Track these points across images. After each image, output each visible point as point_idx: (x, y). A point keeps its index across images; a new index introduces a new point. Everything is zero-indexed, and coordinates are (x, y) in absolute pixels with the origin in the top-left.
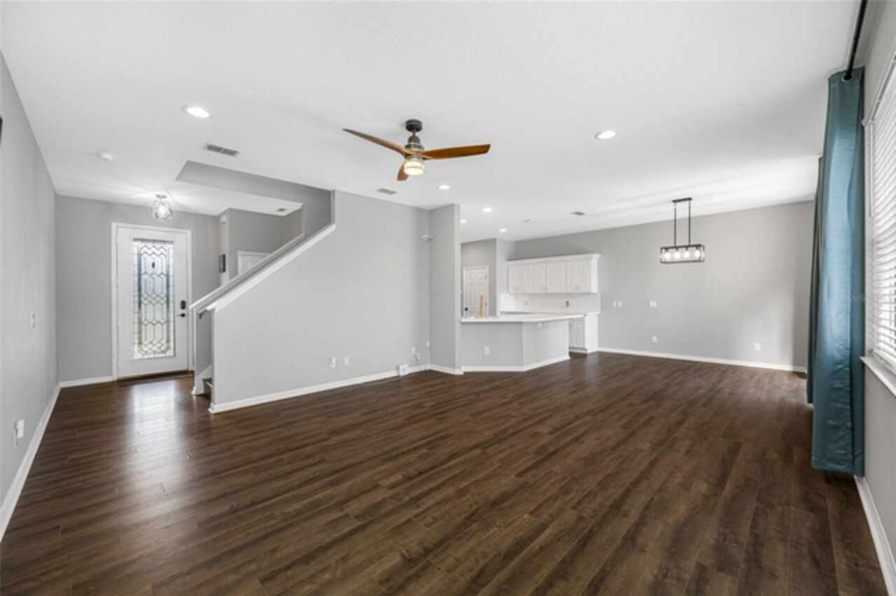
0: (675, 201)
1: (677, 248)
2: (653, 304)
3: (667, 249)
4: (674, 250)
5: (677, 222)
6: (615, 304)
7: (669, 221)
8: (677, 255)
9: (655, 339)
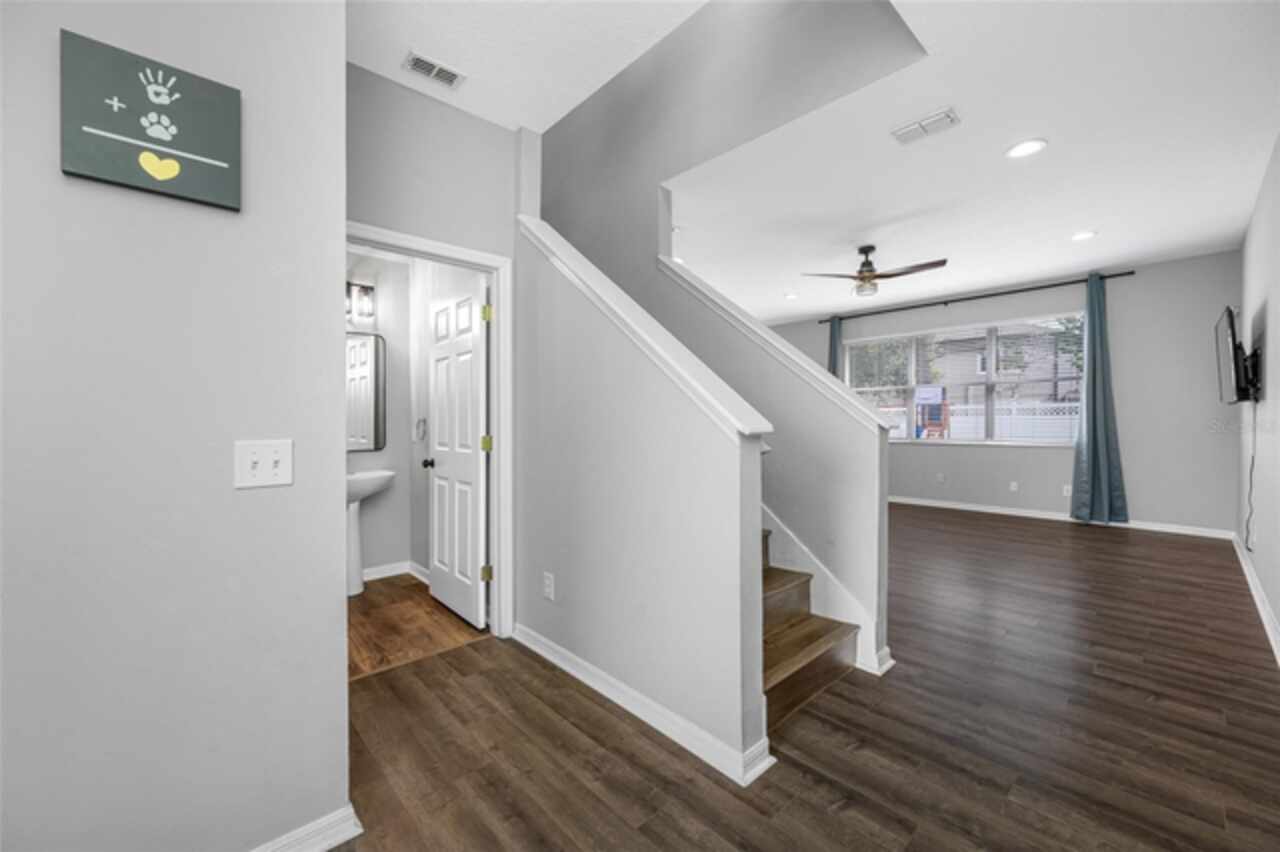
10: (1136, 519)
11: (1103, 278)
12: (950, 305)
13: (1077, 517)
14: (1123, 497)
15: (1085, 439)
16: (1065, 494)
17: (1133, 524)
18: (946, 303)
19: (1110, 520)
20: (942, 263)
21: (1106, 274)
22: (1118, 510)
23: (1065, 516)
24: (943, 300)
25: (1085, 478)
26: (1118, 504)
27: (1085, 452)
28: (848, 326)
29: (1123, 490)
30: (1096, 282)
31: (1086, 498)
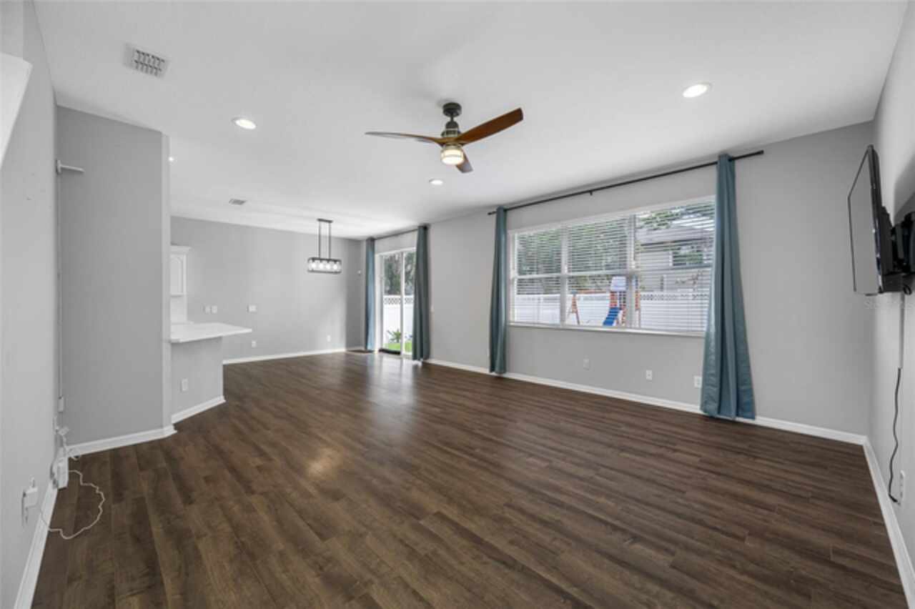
0: (320, 220)
1: (321, 260)
2: (252, 309)
3: (314, 259)
4: (319, 261)
5: (322, 238)
6: (208, 309)
7: (313, 236)
8: (321, 266)
9: (254, 343)
10: (762, 415)
11: (732, 160)
12: (594, 193)
13: (705, 411)
14: (750, 392)
15: (713, 330)
16: (696, 385)
17: (760, 421)
18: (591, 192)
19: (738, 415)
20: (516, 116)
21: (736, 155)
22: (745, 404)
23: (696, 409)
24: (589, 189)
25: (713, 371)
26: (745, 399)
27: (713, 344)
28: (513, 217)
29: (750, 384)
30: (726, 164)
31: (715, 390)
